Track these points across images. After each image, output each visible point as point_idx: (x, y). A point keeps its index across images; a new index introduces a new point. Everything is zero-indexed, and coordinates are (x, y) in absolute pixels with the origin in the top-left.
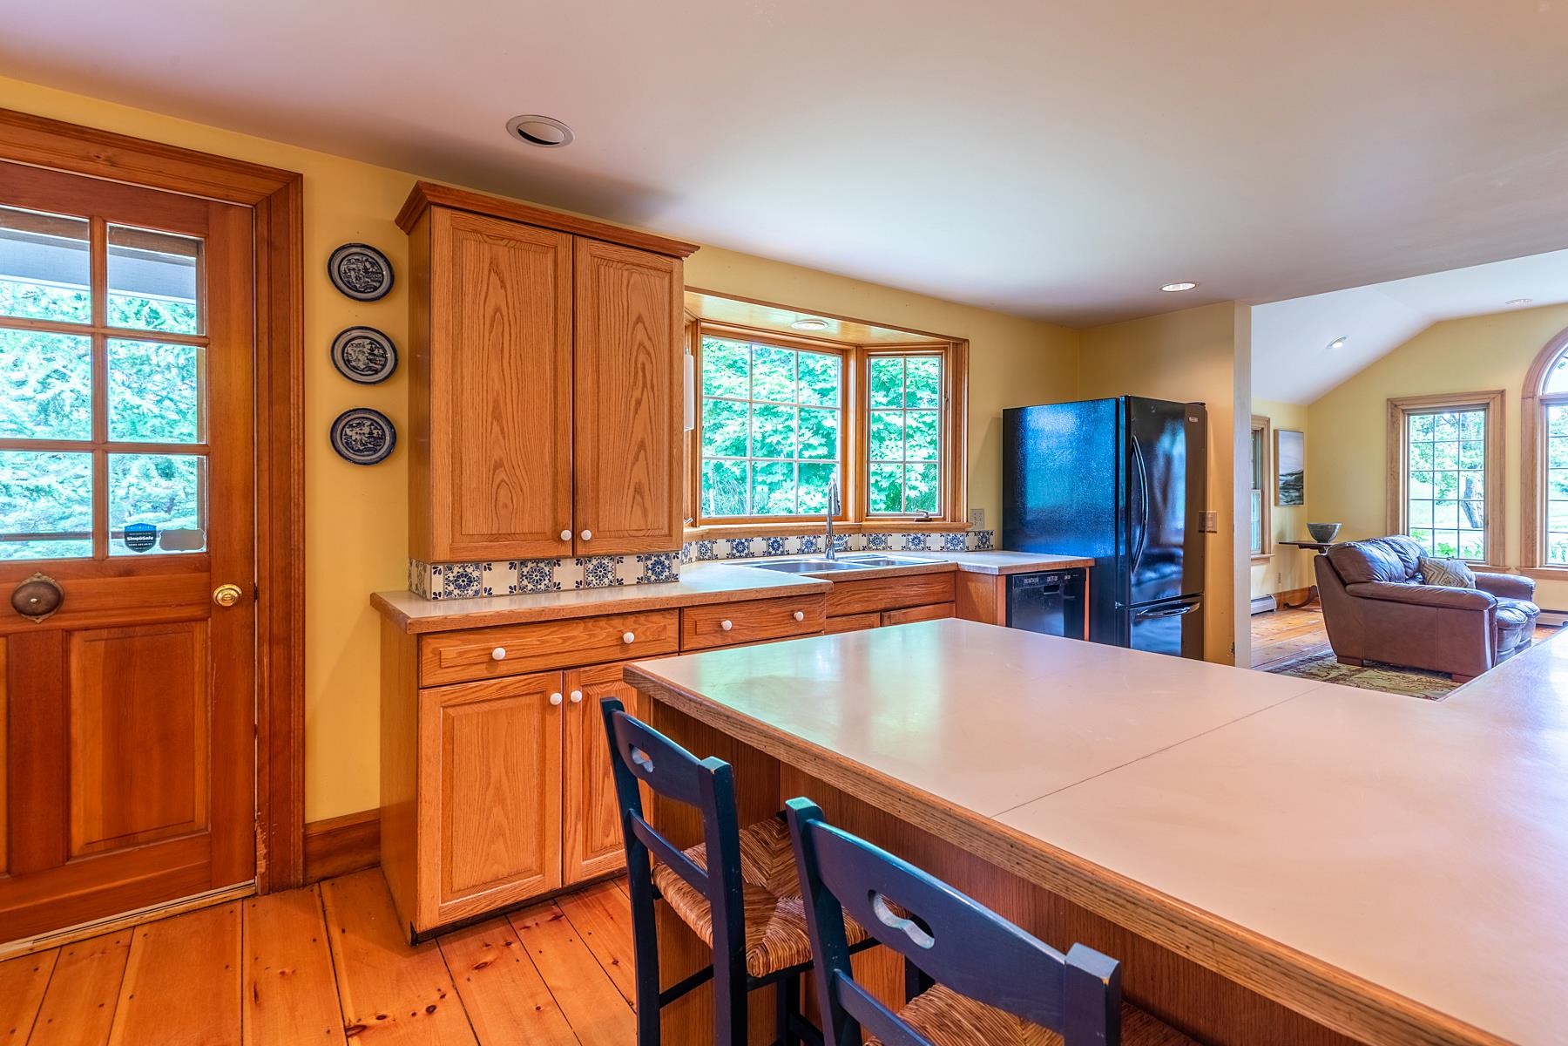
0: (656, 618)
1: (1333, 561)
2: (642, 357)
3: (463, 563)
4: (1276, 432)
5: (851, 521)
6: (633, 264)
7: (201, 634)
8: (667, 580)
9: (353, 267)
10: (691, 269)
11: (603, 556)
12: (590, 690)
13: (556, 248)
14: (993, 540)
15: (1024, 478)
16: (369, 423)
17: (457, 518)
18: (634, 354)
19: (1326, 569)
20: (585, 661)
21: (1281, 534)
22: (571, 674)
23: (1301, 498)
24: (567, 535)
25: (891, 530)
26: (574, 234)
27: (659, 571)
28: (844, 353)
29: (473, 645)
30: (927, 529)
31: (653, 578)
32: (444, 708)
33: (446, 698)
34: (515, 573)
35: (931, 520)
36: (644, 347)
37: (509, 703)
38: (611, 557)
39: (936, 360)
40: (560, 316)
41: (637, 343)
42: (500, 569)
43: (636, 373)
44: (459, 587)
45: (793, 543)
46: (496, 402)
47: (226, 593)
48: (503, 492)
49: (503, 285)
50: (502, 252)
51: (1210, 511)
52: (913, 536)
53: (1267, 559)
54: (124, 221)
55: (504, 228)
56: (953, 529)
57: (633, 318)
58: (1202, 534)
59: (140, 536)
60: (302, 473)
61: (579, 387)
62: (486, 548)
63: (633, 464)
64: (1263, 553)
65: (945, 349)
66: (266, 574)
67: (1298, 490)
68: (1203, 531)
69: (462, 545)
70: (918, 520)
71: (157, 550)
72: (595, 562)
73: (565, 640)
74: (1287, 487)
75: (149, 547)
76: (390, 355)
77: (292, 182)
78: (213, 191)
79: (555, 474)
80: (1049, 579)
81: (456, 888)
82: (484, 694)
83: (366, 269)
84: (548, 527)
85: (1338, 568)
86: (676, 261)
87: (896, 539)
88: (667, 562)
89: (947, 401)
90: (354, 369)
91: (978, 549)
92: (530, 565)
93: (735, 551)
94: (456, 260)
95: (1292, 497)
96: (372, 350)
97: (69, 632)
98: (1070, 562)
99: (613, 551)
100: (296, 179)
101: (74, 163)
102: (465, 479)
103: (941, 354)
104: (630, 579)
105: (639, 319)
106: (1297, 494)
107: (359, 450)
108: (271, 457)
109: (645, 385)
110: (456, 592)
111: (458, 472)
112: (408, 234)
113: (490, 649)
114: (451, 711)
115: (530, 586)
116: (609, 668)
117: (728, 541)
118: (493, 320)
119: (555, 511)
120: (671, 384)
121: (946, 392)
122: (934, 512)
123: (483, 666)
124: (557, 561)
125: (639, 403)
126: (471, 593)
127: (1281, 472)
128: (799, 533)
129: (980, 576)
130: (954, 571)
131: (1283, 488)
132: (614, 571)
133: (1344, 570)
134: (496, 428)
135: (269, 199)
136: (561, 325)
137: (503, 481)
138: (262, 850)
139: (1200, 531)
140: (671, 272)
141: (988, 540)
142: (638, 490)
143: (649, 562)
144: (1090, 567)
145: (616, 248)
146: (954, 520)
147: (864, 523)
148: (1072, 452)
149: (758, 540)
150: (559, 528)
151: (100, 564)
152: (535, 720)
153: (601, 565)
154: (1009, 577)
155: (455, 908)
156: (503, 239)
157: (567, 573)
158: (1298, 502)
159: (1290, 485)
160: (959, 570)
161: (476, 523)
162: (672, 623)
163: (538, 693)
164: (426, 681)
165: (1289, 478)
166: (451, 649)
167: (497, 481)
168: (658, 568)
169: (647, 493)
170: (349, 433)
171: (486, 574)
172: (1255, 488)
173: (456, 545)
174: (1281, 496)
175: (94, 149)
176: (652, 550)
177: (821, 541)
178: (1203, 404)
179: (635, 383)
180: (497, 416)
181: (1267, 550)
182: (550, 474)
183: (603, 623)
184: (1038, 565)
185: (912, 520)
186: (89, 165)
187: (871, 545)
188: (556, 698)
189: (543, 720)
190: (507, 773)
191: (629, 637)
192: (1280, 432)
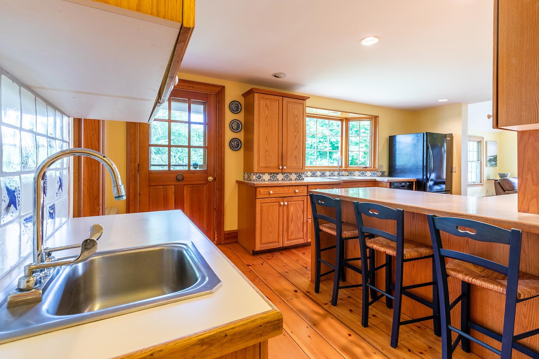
0: (302, 187)
1: (501, 184)
2: (297, 125)
3: (259, 173)
4: (486, 142)
5: (344, 168)
6: (295, 103)
7: (205, 187)
8: (301, 180)
9: (234, 106)
10: (308, 102)
11: (287, 173)
12: (288, 203)
13: (279, 100)
14: (386, 174)
15: (395, 156)
16: (236, 141)
17: (259, 163)
18: (295, 124)
19: (498, 186)
20: (287, 196)
21: (488, 176)
22: (285, 199)
23: (496, 164)
24: (281, 167)
25: (355, 170)
26: (282, 96)
27: (300, 177)
28: (342, 120)
29: (266, 190)
30: (366, 170)
31: (298, 179)
32: (261, 203)
33: (261, 201)
34: (269, 176)
35: (367, 168)
36: (297, 123)
37: (272, 204)
38: (289, 173)
39: (369, 122)
40: (280, 116)
41: (296, 121)
42: (267, 175)
43: (295, 129)
44: (258, 178)
45: (328, 173)
46: (267, 137)
47: (210, 178)
48: (268, 157)
49: (268, 110)
50: (268, 102)
51: (454, 166)
52: (362, 172)
53: (483, 185)
54: (194, 99)
55: (268, 96)
56: (373, 170)
57: (295, 116)
58: (451, 173)
59: (195, 165)
60: (224, 153)
61: (283, 132)
62: (264, 170)
63: (295, 151)
64: (481, 182)
65: (372, 119)
66: (217, 175)
67: (495, 162)
68: (452, 172)
69: (259, 169)
70: (363, 168)
71: (198, 169)
72: (286, 174)
73: (284, 190)
74: (490, 160)
75: (197, 168)
76: (241, 126)
77: (223, 88)
78: (209, 91)
79: (278, 153)
80: (402, 184)
81: (262, 243)
82: (268, 201)
83: (236, 106)
84: (277, 165)
85: (502, 186)
86: (304, 101)
87: (357, 173)
88: (301, 175)
89: (372, 134)
90: (233, 129)
91: (381, 176)
92: (272, 174)
93: (312, 175)
94: (259, 105)
95: (492, 164)
96: (237, 125)
97: (184, 185)
98: (409, 180)
99: (290, 172)
100: (224, 87)
101: (186, 88)
102: (260, 154)
103: (370, 120)
104: (293, 179)
105: (296, 116)
106: (495, 163)
107: (234, 148)
108: (218, 149)
109: (297, 132)
110: (258, 180)
111: (259, 152)
112: (244, 97)
113: (269, 191)
114: (261, 204)
115: (272, 179)
116: (292, 198)
117: (311, 172)
118: (266, 118)
119: (278, 161)
120: (303, 131)
121: (372, 131)
122: (368, 165)
123: (268, 195)
124: (277, 174)
125: (296, 136)
126: (261, 180)
127: (488, 155)
128: (330, 171)
129: (382, 182)
130: (375, 181)
131: (489, 161)
132: (290, 177)
133: (504, 186)
134: (266, 142)
135: (219, 92)
136: (280, 118)
137: (268, 154)
138: (216, 235)
139: (451, 172)
140: (303, 104)
141: (384, 174)
142: (296, 157)
143: (298, 175)
144: (415, 181)
145: (292, 99)
146: (374, 168)
147: (347, 168)
148: (410, 148)
149: (318, 172)
150: (279, 166)
151: (189, 171)
152: (278, 208)
153: (287, 175)
154: (390, 183)
155: (262, 247)
156: (268, 99)
157: (280, 177)
158: (495, 166)
159: (491, 160)
160: (376, 181)
161: (262, 164)
162: (306, 188)
163: (278, 202)
164: (258, 197)
165: (491, 157)
166: (262, 190)
167: (266, 155)
168: (300, 176)
169: (297, 158)
170: (233, 144)
171: (264, 176)
172: (478, 161)
173: (258, 169)
174: (488, 163)
175: (190, 85)
176: (299, 172)
177: (336, 173)
178: (452, 134)
179: (295, 131)
180: (267, 140)
181: (482, 182)
182: (277, 153)
183: (291, 187)
184: (399, 180)
185: (362, 168)
186: (189, 88)
187: (349, 175)
188: (282, 203)
189: (279, 208)
190: (272, 219)
191: (297, 191)
192: (488, 142)
